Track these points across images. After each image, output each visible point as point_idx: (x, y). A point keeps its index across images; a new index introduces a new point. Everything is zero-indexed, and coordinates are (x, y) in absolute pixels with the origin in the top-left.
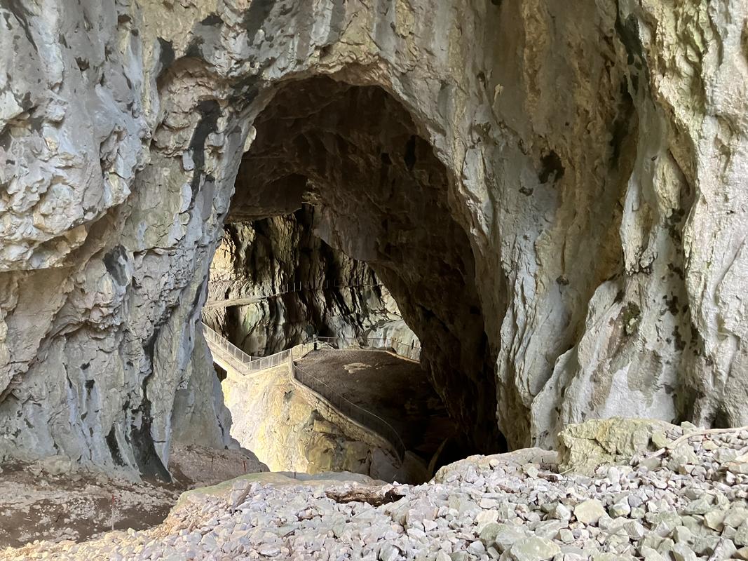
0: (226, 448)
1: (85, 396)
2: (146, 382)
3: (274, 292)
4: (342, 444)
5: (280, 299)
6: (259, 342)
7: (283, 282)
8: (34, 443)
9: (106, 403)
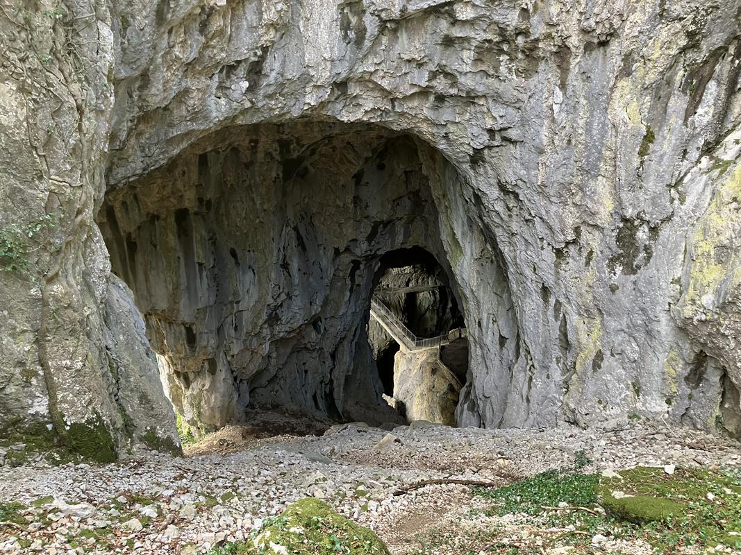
1: (304, 376)
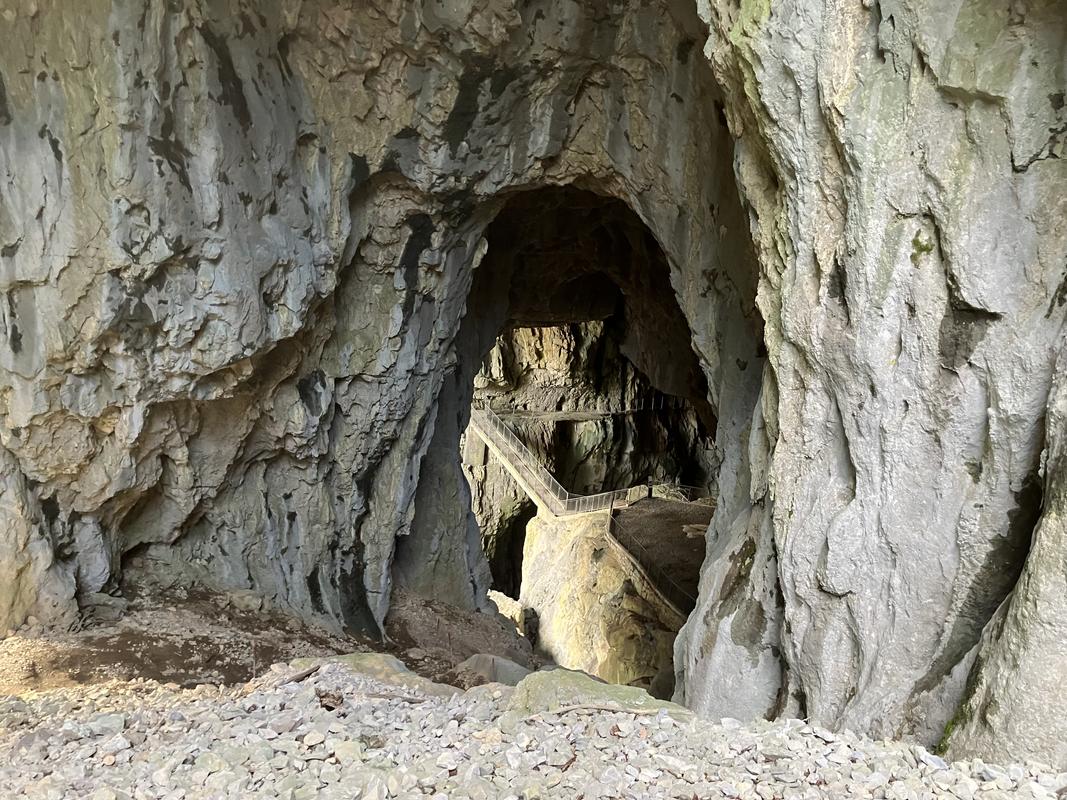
0: (478, 610)
1: (286, 529)
2: (360, 521)
3: (623, 407)
4: (652, 632)
5: (631, 419)
6: (597, 472)
7: (638, 396)
8: (226, 572)
9: (308, 540)
